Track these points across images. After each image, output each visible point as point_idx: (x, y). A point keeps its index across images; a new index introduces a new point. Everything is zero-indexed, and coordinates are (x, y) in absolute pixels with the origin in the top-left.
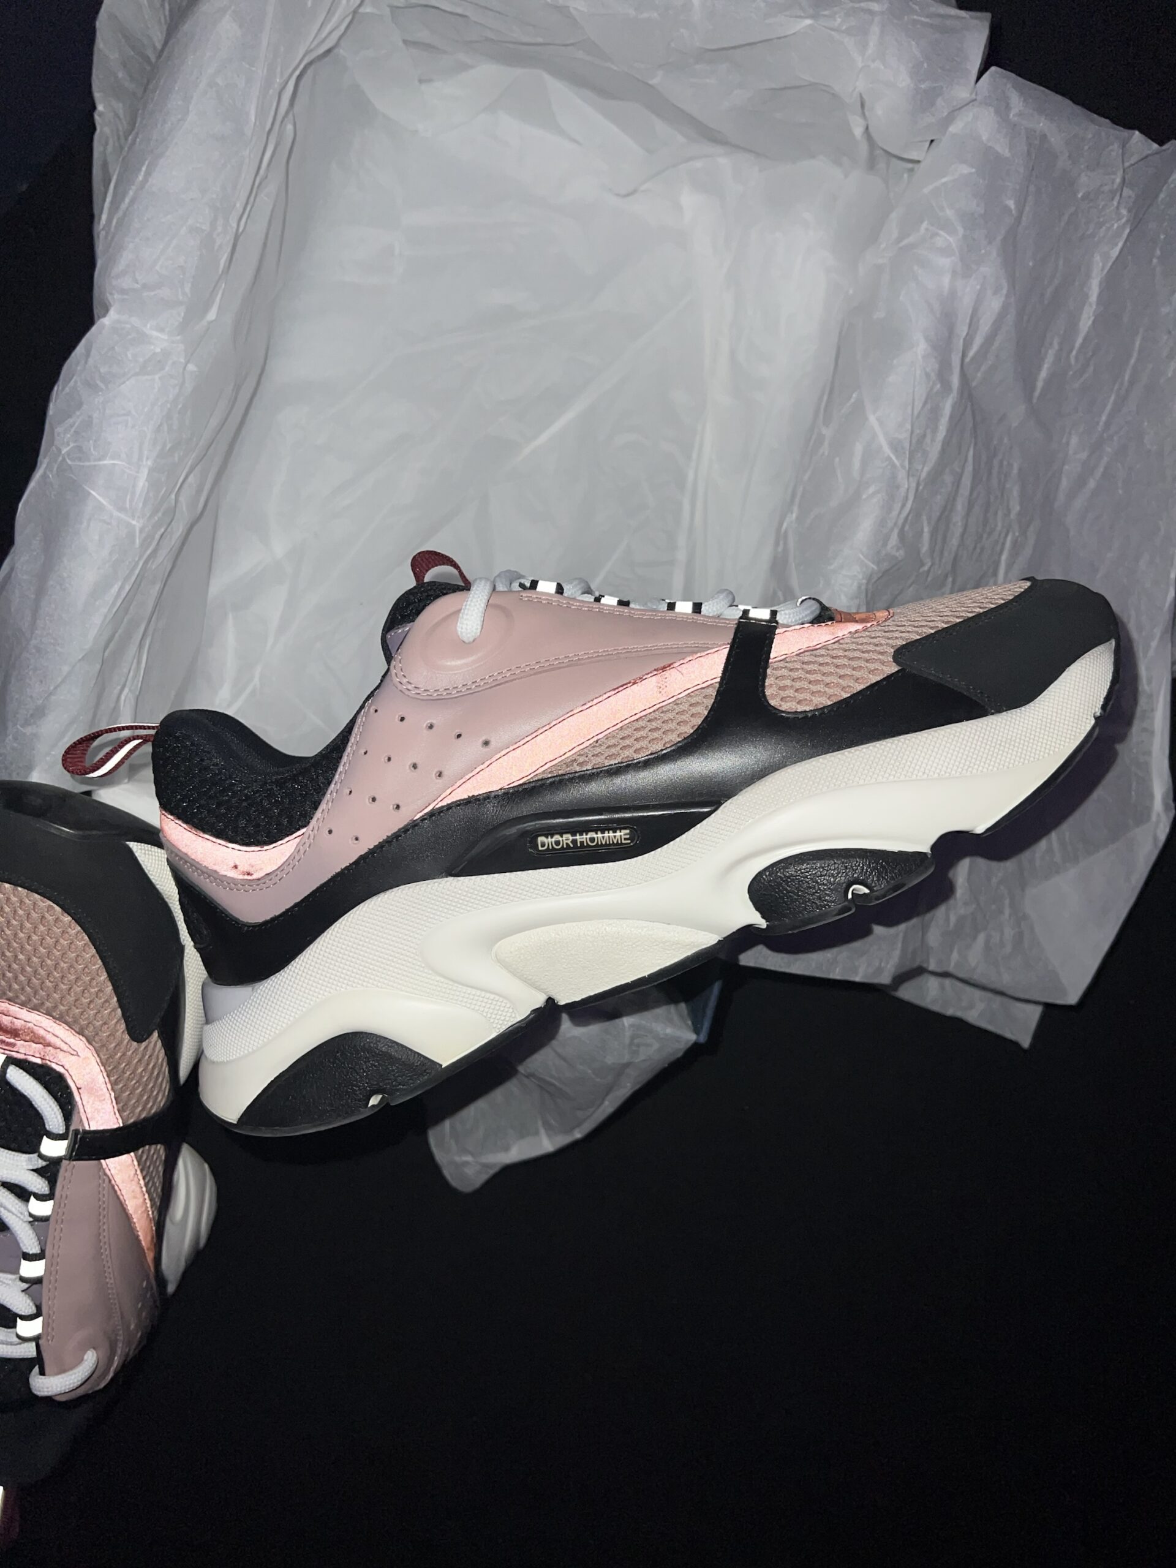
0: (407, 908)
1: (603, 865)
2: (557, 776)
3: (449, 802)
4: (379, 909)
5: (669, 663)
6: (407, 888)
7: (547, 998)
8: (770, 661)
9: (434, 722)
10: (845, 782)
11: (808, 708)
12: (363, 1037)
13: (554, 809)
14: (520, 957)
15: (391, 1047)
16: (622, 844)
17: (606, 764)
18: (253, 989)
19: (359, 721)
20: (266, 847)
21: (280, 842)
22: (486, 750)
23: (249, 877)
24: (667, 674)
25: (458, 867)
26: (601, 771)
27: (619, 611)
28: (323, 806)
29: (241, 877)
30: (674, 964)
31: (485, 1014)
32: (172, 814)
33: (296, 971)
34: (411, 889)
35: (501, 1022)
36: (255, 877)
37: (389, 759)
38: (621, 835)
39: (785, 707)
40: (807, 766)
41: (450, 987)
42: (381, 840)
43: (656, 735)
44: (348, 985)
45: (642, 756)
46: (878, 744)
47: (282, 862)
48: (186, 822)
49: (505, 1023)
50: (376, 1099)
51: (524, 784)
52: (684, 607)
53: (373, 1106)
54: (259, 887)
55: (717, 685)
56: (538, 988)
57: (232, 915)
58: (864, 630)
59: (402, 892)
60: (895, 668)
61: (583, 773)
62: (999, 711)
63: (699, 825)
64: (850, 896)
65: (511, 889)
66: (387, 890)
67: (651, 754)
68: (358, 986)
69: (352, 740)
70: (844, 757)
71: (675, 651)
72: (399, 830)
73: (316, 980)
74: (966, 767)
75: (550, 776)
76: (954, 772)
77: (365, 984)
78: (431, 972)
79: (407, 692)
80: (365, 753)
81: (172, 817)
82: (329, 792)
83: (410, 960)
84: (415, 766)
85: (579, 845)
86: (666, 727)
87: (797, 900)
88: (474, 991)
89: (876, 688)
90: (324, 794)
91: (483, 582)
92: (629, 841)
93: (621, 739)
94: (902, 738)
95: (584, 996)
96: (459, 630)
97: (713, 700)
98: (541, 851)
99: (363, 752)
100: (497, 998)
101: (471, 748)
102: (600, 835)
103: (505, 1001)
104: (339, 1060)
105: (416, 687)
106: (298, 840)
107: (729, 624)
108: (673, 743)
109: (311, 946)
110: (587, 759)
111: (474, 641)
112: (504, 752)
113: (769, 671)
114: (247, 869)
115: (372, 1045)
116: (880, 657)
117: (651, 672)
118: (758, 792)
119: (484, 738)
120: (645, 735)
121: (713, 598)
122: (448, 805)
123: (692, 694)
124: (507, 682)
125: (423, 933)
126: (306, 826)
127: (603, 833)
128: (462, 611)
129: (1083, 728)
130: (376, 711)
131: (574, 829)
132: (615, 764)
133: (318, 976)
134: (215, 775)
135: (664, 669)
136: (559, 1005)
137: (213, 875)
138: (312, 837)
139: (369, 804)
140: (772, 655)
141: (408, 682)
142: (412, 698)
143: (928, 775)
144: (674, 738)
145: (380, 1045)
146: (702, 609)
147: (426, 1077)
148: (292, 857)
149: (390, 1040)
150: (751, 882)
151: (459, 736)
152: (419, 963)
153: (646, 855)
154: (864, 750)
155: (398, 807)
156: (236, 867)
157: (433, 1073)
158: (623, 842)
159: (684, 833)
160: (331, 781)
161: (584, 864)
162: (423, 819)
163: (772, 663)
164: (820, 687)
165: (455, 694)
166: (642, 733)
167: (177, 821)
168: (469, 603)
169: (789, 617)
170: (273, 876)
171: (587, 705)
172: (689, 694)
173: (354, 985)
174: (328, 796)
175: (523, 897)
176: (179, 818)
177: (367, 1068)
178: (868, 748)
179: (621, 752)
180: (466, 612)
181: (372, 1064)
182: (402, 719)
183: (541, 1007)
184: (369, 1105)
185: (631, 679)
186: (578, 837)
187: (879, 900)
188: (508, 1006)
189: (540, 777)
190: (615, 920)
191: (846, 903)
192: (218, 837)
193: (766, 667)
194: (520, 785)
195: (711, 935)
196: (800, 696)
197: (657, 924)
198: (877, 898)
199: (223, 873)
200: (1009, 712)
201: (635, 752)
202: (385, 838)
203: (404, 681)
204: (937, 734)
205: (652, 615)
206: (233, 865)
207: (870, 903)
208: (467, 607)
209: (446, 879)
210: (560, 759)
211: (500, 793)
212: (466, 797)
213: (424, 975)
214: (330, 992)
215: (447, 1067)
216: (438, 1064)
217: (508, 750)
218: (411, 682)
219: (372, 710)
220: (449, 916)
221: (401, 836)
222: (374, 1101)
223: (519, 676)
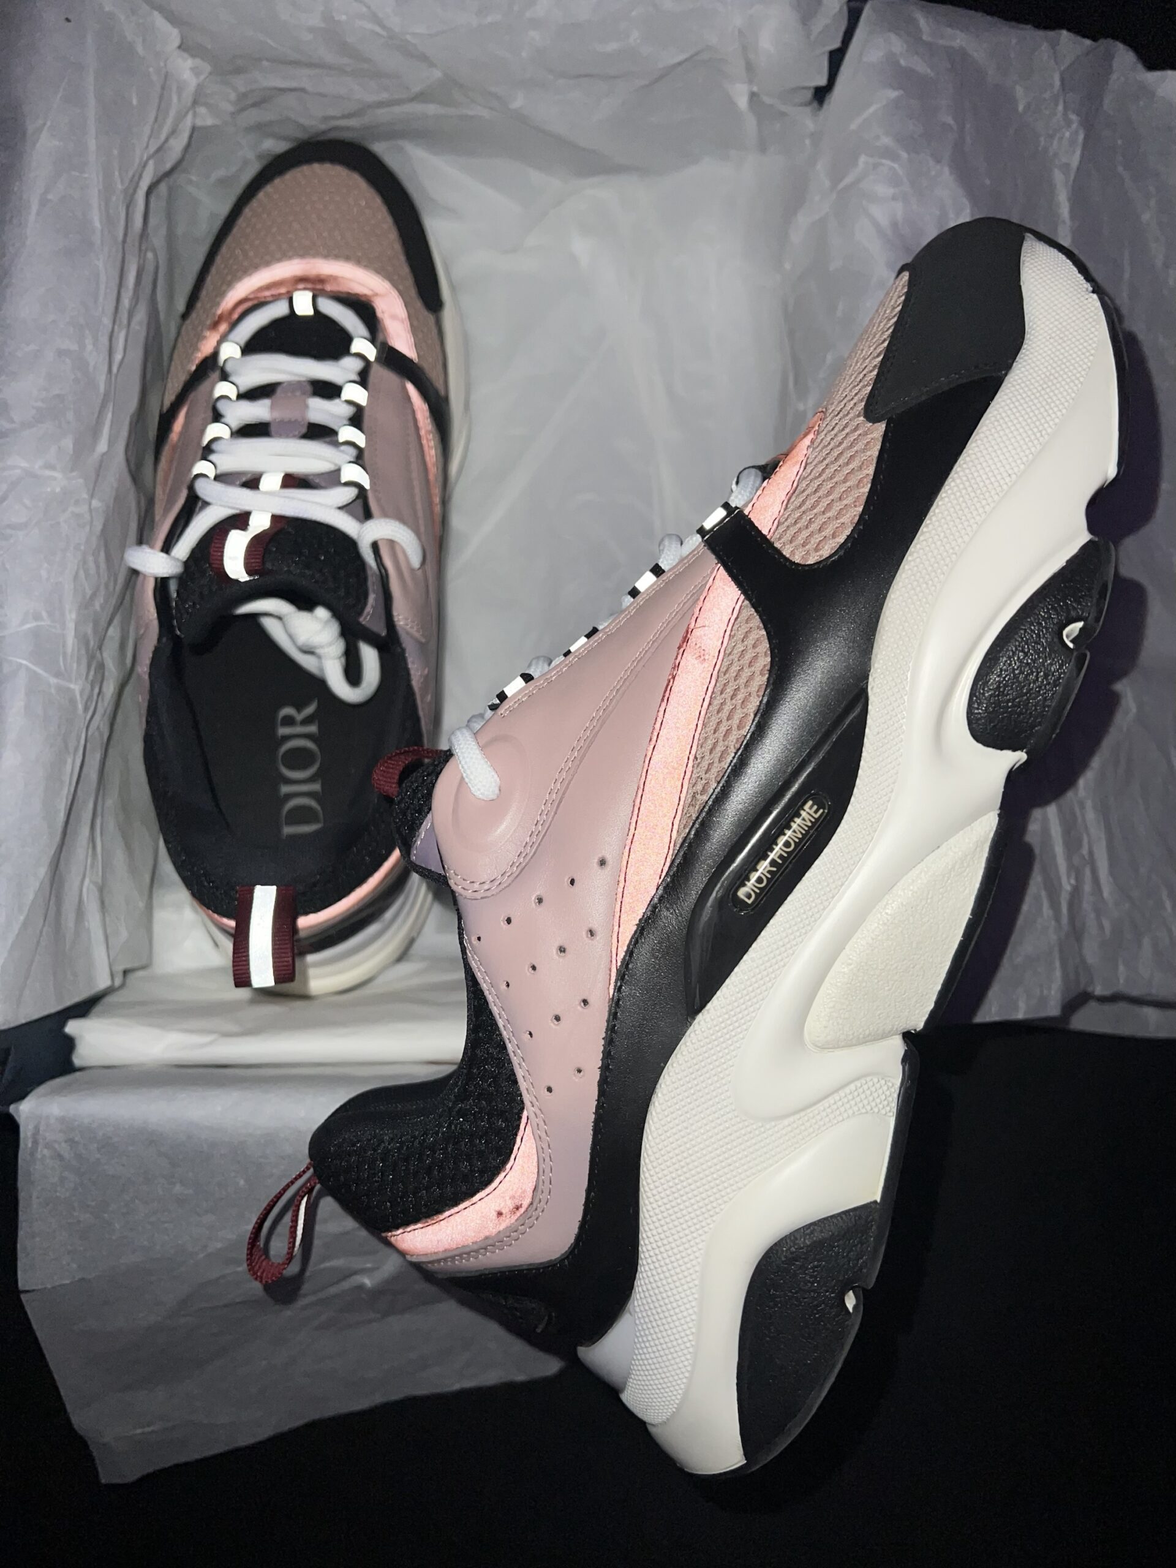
0: (690, 1085)
1: (820, 858)
2: (694, 824)
3: (625, 948)
4: (666, 1113)
5: (685, 630)
6: (670, 1067)
7: (901, 1037)
8: (768, 537)
9: (538, 893)
10: (953, 553)
11: (848, 532)
12: (777, 1251)
13: (722, 854)
14: (838, 1023)
15: (812, 1232)
16: (817, 820)
17: (726, 767)
18: (631, 1314)
19: (473, 964)
20: (508, 1166)
21: (516, 1148)
22: (608, 869)
23: (522, 1210)
24: (693, 639)
25: (695, 997)
26: (728, 777)
27: (595, 642)
28: (520, 1073)
29: (514, 1218)
30: (983, 877)
31: (864, 1111)
32: (397, 1228)
33: (652, 1253)
34: (675, 1065)
35: (886, 1103)
36: (526, 1203)
37: (534, 968)
38: (809, 813)
39: (826, 551)
40: (904, 576)
41: (806, 1118)
42: (602, 1048)
43: (740, 696)
44: (711, 1216)
45: (748, 727)
46: (943, 494)
47: (535, 1164)
48: (416, 1221)
49: (890, 1099)
50: (850, 1299)
51: (673, 862)
52: (646, 581)
53: (855, 1308)
54: (539, 1210)
55: (746, 602)
56: (885, 1036)
57: (541, 1263)
58: (818, 434)
59: (669, 1076)
60: (881, 427)
61: (714, 796)
62: (1008, 367)
63: (867, 730)
64: (1071, 645)
65: (763, 967)
66: (654, 1088)
67: (755, 715)
68: (722, 1207)
69: (484, 986)
70: (927, 534)
71: (679, 616)
72: (608, 1021)
73: (678, 1243)
74: (1038, 435)
75: (687, 831)
76: (1033, 449)
77: (725, 1199)
78: (773, 1123)
79: (489, 894)
80: (508, 985)
81: (400, 1231)
82: (512, 1055)
83: (743, 1132)
84: (562, 950)
85: (780, 861)
86: (742, 680)
87: (1028, 699)
88: (831, 1100)
89: (886, 456)
90: (510, 1062)
91: (458, 733)
92: (821, 811)
93: (714, 733)
94: (957, 468)
95: (934, 998)
96: (477, 794)
97: (758, 617)
98: (753, 903)
99: (504, 986)
100: (858, 1084)
101: (596, 882)
102: (789, 833)
103: (868, 1079)
104: (779, 1297)
105: (492, 881)
106: (528, 1128)
107: (698, 552)
108: (764, 686)
109: (641, 1215)
110: (704, 781)
111: (500, 790)
112: (626, 854)
113: (777, 545)
114: (510, 1204)
115: (793, 1249)
116: (858, 432)
117: (678, 654)
118: (886, 643)
119: (596, 860)
120: (731, 707)
121: (661, 551)
122: (626, 952)
123: (733, 633)
124: (564, 794)
125: (728, 1094)
126: (523, 1108)
127: (789, 827)
128: (464, 775)
129: (1093, 309)
130: (479, 939)
131: (761, 852)
132: (734, 758)
133: (676, 1237)
134: (399, 1149)
135: (686, 640)
136: (920, 1031)
137: (487, 1245)
138: (538, 1112)
139: (557, 1027)
140: (765, 532)
141: (481, 884)
142: (497, 893)
143: (1015, 474)
144: (761, 680)
145: (801, 1242)
146: (663, 568)
147: (874, 1227)
148: (540, 1151)
149: (803, 1227)
150: (970, 729)
151: (572, 882)
152: (754, 1127)
153: (850, 808)
154: (937, 511)
155: (585, 1002)
156: (500, 1214)
157: (876, 1216)
158: (816, 816)
159: (861, 752)
160: (504, 1043)
161: (804, 875)
162: (619, 989)
163: (771, 538)
164: (837, 507)
165: (530, 852)
166: (727, 708)
167: (409, 1229)
168: (463, 763)
169: (743, 495)
170: (541, 1187)
171: (653, 739)
172: (730, 635)
173: (717, 1210)
174: (515, 1060)
175: (782, 963)
176: (408, 1224)
177: (811, 1277)
178: (938, 506)
179: (726, 743)
180: (468, 772)
181: (812, 1268)
182: (509, 921)
183: (906, 1050)
184: (851, 1310)
185: (666, 676)
186: (772, 856)
187: (1099, 621)
188: (876, 1080)
189: (680, 841)
190: (887, 896)
191: (1075, 654)
192: (456, 1204)
193: (771, 545)
194: (670, 867)
195: (986, 817)
196: (828, 532)
197: (928, 858)
198: (1097, 620)
199: (494, 1231)
200: (1017, 360)
201: (739, 730)
202: (603, 1042)
203: (476, 886)
204: (982, 435)
205: (626, 615)
206: (495, 1214)
207: (1095, 632)
208: (466, 767)
209: (696, 1021)
210: (681, 807)
211: (660, 892)
212: (635, 928)
213: (770, 1132)
214: (703, 1241)
215: (883, 1198)
216: (871, 1203)
217: (627, 848)
218: (483, 881)
219: (475, 942)
220: (734, 1053)
221: (615, 1026)
222: (850, 1301)
223: (570, 777)
